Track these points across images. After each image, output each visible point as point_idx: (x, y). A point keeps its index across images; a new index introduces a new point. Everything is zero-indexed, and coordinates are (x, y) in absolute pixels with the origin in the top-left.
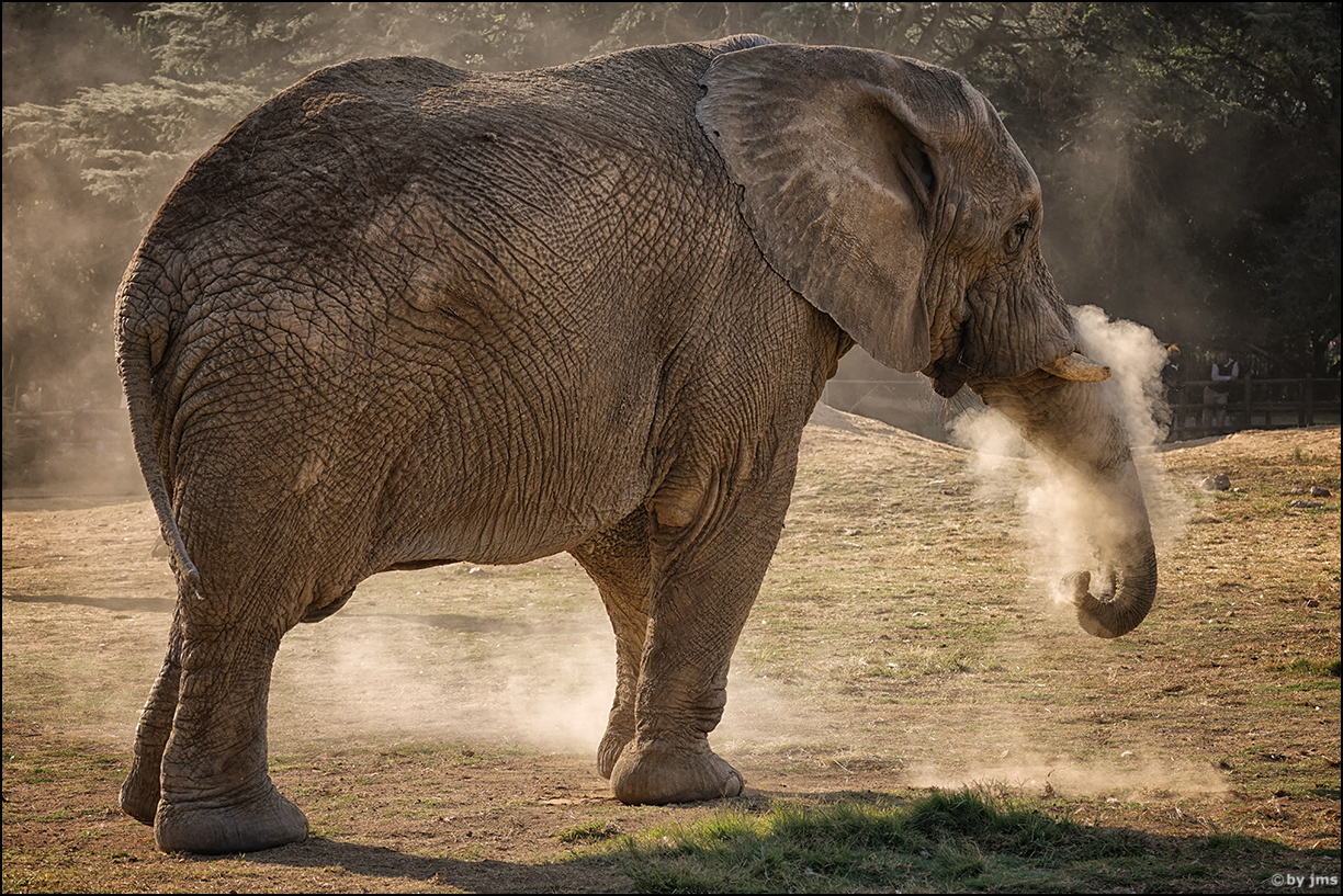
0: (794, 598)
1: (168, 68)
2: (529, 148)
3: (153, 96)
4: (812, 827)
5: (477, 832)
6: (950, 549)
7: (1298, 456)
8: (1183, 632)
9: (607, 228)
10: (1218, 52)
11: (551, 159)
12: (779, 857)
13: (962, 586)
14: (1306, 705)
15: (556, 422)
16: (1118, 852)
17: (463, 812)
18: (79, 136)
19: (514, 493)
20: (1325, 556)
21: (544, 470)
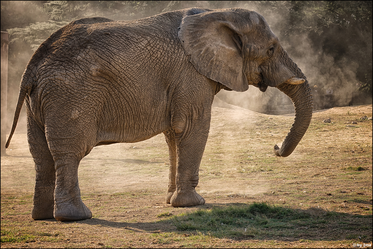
0: (218, 153)
1: (52, 18)
2: (119, 36)
3: (49, 25)
4: (223, 212)
5: (136, 215)
6: (258, 139)
7: (349, 114)
8: (319, 160)
9: (144, 55)
10: (326, 9)
11: (126, 38)
12: (214, 220)
13: (261, 149)
14: (352, 178)
15: (134, 105)
16: (303, 217)
17: (132, 210)
18: (30, 36)
19: (127, 123)
20: (356, 139)
21: (134, 117)
